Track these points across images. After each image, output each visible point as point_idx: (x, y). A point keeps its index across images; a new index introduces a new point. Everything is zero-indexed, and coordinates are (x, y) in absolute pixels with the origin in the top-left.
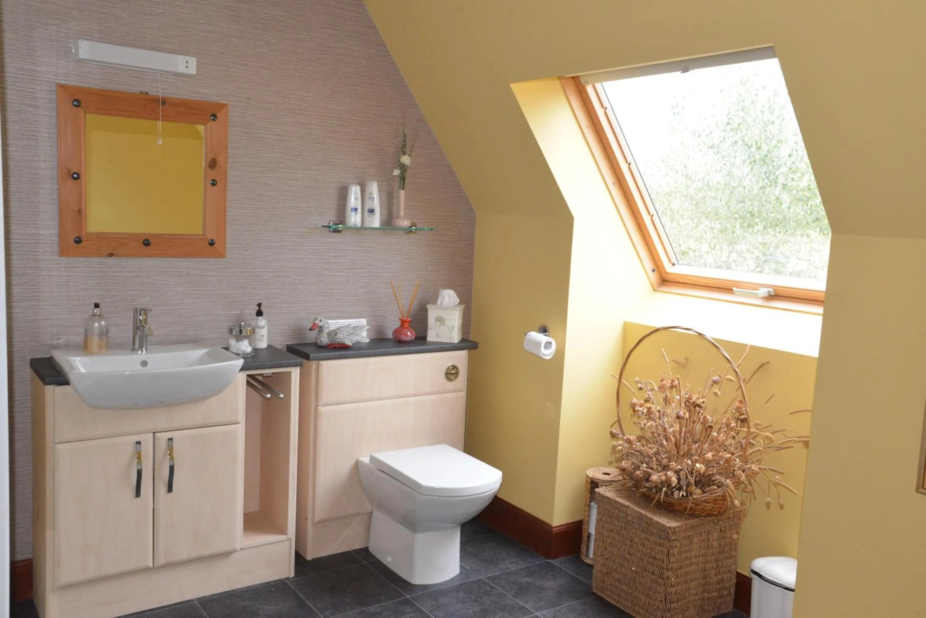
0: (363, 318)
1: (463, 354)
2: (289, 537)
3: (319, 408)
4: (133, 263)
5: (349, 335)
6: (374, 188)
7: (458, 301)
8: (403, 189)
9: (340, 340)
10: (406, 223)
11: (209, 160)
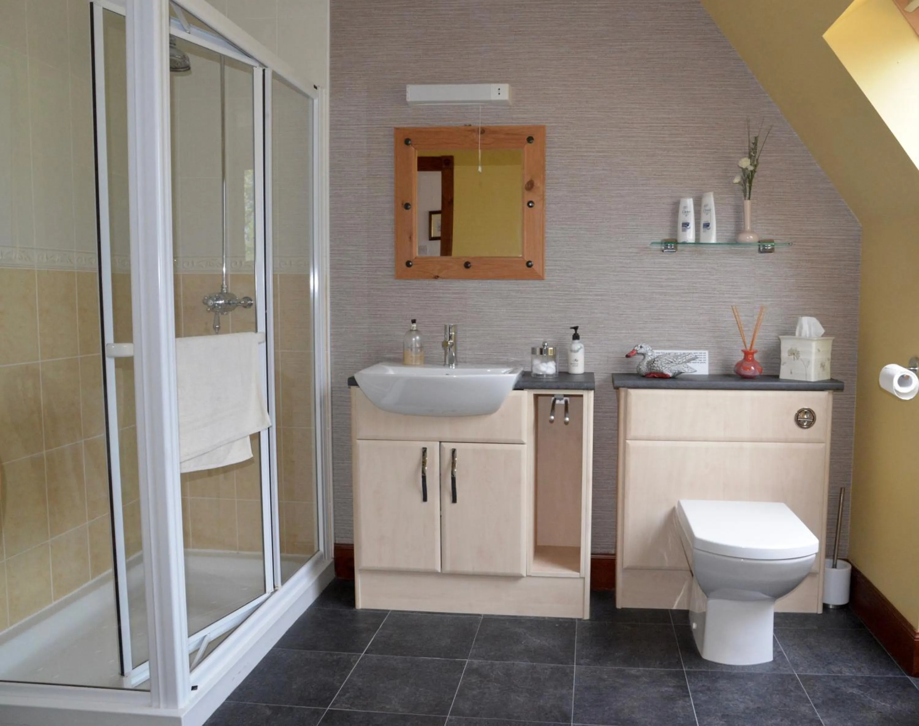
0: (706, 349)
1: (824, 396)
2: (582, 576)
3: (628, 441)
4: (457, 285)
5: (668, 363)
6: (710, 200)
7: (822, 331)
8: (749, 199)
9: (658, 369)
10: (751, 237)
11: (526, 183)
